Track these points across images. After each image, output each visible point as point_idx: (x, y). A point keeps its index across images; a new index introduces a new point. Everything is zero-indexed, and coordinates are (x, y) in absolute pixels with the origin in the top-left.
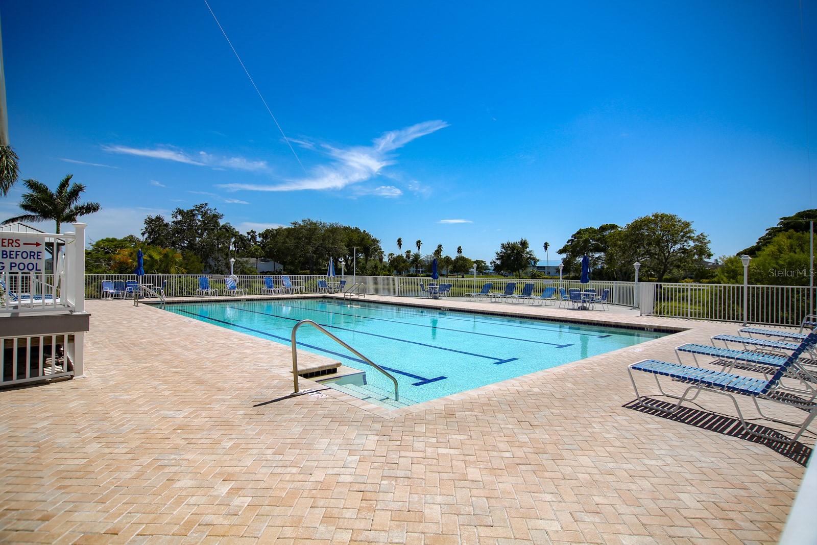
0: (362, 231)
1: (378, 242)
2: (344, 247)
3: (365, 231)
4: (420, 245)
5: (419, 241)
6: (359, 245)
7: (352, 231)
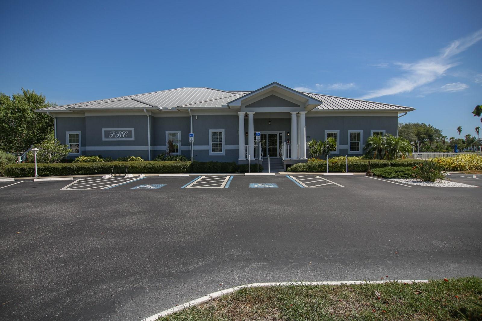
0: (427, 125)
1: (440, 131)
2: (415, 136)
3: (429, 125)
4: (479, 130)
5: (478, 128)
6: (425, 134)
7: (420, 126)
